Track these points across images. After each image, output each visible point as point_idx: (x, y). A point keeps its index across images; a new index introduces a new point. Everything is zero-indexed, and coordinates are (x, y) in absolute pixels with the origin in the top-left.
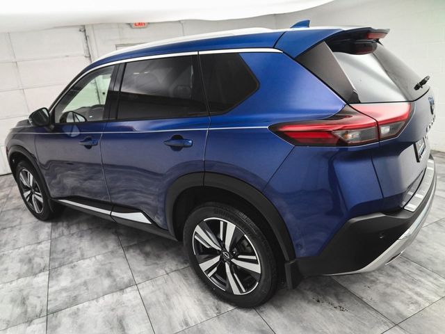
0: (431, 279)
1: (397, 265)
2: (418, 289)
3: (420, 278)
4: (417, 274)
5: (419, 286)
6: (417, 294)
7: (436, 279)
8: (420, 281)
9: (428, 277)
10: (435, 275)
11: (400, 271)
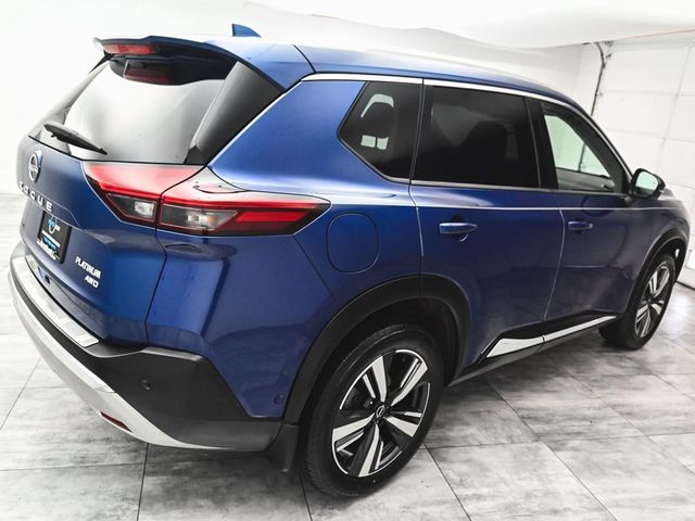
0: (24, 456)
1: (87, 446)
2: (31, 433)
3: (41, 448)
4: (49, 451)
5: (33, 437)
6: (28, 427)
7: (19, 460)
8: (36, 445)
9: (32, 458)
10: (23, 466)
11: (75, 441)
